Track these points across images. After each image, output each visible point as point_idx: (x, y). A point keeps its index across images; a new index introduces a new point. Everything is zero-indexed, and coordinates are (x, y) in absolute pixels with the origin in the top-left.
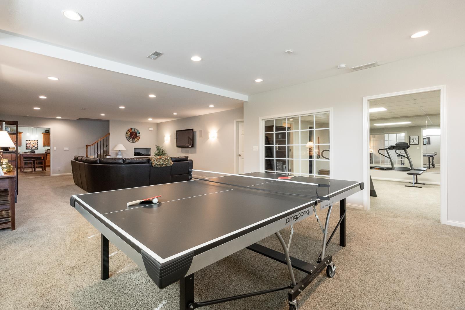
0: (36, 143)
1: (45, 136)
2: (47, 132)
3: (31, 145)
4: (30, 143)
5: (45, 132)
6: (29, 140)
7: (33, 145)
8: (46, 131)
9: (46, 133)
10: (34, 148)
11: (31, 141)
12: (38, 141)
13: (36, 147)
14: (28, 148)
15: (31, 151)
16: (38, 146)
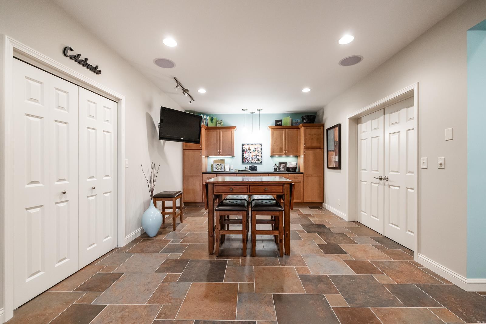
0: (259, 149)
1: (274, 132)
2: (278, 123)
3: (251, 154)
4: (249, 149)
5: (274, 125)
6: (248, 144)
7: (255, 154)
8: (276, 121)
9: (276, 125)
10: (255, 160)
11: (251, 147)
12: (261, 145)
13: (258, 157)
14: (246, 161)
15: (249, 167)
16: (261, 157)
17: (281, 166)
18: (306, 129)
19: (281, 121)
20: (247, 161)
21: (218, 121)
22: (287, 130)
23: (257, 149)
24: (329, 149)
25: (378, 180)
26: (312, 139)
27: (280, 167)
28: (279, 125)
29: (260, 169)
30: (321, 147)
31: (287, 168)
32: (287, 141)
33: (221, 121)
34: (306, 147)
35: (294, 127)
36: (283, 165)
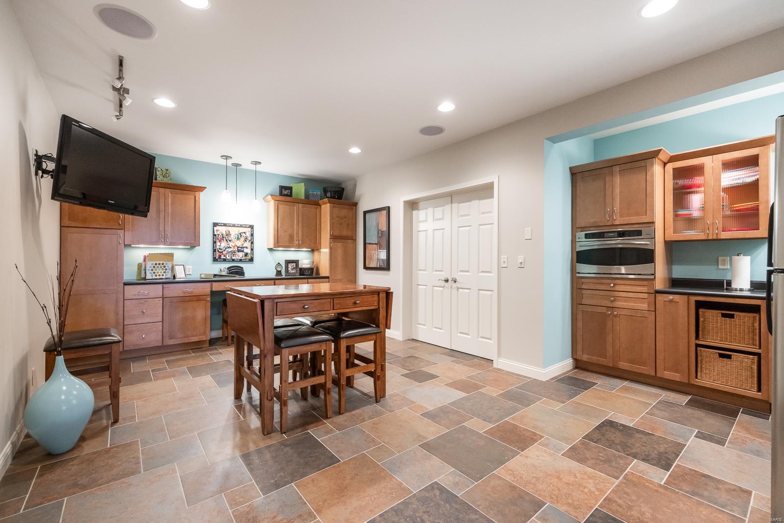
0: (248, 234)
1: (280, 206)
2: (286, 192)
3: (231, 244)
4: (228, 234)
5: (278, 193)
6: (225, 225)
7: (239, 243)
8: (281, 188)
9: (281, 194)
10: (240, 255)
11: (230, 229)
12: (252, 227)
13: (246, 250)
14: (220, 256)
15: (228, 268)
16: (252, 250)
17: (290, 266)
18: (333, 207)
19: (290, 188)
20: (222, 257)
21: (159, 169)
22: (300, 205)
23: (244, 234)
24: (367, 241)
25: (443, 283)
26: (341, 224)
27: (287, 267)
28: (287, 195)
29: (250, 271)
30: (352, 237)
31: (301, 269)
32: (300, 225)
33: (167, 170)
34: (334, 236)
35: (310, 201)
36: (292, 264)
